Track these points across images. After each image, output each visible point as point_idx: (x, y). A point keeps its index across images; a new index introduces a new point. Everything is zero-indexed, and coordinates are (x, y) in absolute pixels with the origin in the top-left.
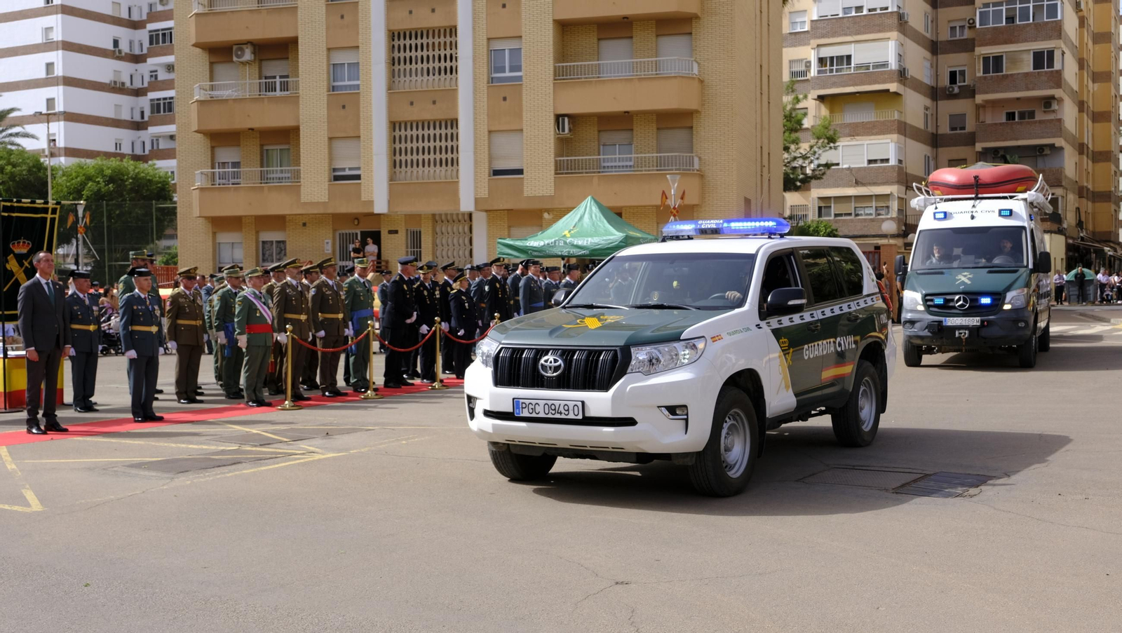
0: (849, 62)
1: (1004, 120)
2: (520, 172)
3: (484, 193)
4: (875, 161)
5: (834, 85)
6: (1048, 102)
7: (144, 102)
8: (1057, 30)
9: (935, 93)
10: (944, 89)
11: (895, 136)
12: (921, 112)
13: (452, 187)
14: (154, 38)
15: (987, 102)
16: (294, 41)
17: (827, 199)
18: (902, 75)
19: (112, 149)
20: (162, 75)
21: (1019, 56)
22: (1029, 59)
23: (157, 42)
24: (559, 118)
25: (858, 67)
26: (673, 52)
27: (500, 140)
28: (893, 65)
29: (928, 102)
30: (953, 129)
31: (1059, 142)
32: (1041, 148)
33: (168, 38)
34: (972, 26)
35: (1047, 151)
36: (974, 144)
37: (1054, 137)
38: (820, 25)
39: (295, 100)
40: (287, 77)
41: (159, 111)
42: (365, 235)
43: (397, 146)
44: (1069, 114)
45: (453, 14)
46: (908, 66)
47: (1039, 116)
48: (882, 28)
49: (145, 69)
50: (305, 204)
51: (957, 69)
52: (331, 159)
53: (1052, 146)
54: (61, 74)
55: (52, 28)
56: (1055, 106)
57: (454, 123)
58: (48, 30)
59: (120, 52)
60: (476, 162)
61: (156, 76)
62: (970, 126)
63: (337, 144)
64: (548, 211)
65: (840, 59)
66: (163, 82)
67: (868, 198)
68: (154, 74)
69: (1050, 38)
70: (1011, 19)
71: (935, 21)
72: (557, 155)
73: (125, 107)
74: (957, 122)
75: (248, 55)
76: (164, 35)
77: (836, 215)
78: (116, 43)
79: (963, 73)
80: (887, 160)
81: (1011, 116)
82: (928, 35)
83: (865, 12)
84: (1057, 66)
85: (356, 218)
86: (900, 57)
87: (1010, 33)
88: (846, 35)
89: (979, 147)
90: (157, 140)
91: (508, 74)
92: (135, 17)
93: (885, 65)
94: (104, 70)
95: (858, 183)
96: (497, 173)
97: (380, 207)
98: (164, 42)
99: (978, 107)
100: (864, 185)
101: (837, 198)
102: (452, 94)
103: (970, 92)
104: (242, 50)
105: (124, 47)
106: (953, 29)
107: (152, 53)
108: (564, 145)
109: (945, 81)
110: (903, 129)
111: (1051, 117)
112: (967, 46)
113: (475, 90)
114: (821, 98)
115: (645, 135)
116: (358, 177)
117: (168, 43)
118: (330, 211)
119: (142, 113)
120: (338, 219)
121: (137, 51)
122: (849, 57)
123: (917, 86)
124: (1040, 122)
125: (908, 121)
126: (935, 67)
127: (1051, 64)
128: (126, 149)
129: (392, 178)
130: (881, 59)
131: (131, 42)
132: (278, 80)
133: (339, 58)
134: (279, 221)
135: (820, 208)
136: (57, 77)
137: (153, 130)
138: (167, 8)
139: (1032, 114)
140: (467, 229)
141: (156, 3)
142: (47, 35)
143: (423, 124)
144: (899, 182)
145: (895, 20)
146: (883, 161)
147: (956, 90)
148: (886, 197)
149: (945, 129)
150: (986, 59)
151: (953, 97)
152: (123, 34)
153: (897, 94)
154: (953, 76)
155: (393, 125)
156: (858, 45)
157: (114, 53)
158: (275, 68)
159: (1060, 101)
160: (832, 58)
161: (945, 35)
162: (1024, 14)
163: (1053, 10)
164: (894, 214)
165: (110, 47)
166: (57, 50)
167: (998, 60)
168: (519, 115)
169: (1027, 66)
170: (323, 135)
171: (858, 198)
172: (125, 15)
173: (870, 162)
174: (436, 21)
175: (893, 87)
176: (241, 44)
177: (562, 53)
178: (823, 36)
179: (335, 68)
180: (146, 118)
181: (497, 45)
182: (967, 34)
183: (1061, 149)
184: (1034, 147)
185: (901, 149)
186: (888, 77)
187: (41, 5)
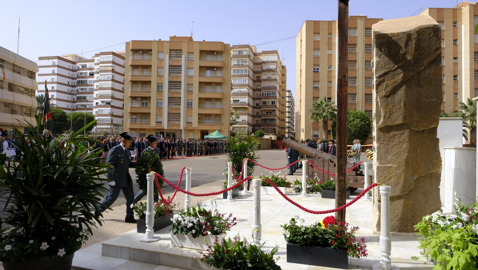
0: (239, 101)
1: (266, 113)
2: (192, 123)
3: (185, 126)
4: (243, 120)
5: (236, 105)
6: (274, 111)
7: (75, 97)
8: (276, 98)
9: (254, 107)
10: (255, 107)
11: (247, 116)
12: (251, 111)
13: (179, 125)
14: (79, 82)
15: (263, 110)
16: (150, 97)
17: (234, 127)
18: (248, 104)
19: (67, 107)
20: (80, 91)
21: (269, 101)
22: (271, 102)
23: (80, 83)
24: (199, 114)
25: (241, 102)
26: (218, 104)
27: (188, 117)
28: (247, 102)
29: (252, 109)
30: (257, 114)
31: (276, 118)
32: (273, 119)
33: (82, 82)
34: (261, 95)
35: (274, 120)
36: (261, 118)
37: (275, 117)
38: (233, 94)
39: (150, 108)
40: (147, 103)
41: (79, 99)
42: (161, 133)
43: (169, 117)
44: (277, 113)
45: (181, 95)
46: (249, 103)
47: (272, 113)
48: (245, 95)
49: (75, 89)
50: (151, 127)
51: (258, 103)
52: (156, 119)
53: (275, 119)
54: (56, 89)
55: (54, 78)
56: (275, 111)
57: (180, 114)
58: (53, 79)
59: (70, 85)
60: (184, 121)
61: (78, 91)
62: (260, 114)
63: (157, 116)
64: (195, 130)
65: (237, 101)
66: (81, 92)
67: (242, 127)
68: (77, 90)
69: (274, 99)
70: (268, 95)
71: (254, 94)
72: (198, 120)
73: (70, 97)
74: (258, 113)
75: (140, 99)
76: (81, 82)
77: (236, 130)
78: (69, 82)
79: (259, 104)
80: (246, 120)
81: (267, 113)
82: (253, 96)
83: (242, 92)
84: (276, 104)
85: (159, 130)
86: (248, 101)
87: (267, 98)
88: (238, 96)
89: (262, 118)
90: (78, 106)
91: (190, 106)
92: (73, 77)
93: (245, 102)
94: (65, 89)
95: (240, 124)
96: (187, 123)
97: (166, 128)
98: (81, 83)
99: (261, 111)
100: (241, 125)
101: (236, 127)
102: (180, 109)
103: (260, 108)
104: (139, 98)
105: (70, 83)
106: (257, 95)
107: (77, 86)
108: (199, 119)
109: (255, 105)
110: (249, 114)
111: (275, 113)
112: (260, 99)
113: (184, 108)
114: (233, 108)
115: (213, 118)
116: (162, 122)
117: (82, 84)
118: (156, 128)
119: (74, 99)
120: (156, 130)
121: (73, 85)
122: (239, 100)
123: (251, 106)
124: (273, 114)
125: (249, 113)
126: (254, 102)
127: (275, 104)
128: (70, 107)
129: (168, 123)
130: (245, 101)
131: (72, 83)
132: (145, 104)
133: (159, 101)
134: (144, 130)
135: (233, 129)
136: (55, 90)
137: (77, 103)
138: (82, 76)
139: (271, 113)
140: (180, 132)
141: (79, 74)
142: (52, 80)
143: (174, 114)
144: (248, 125)
145: (247, 94)
146: (245, 120)
147: (258, 107)
148: (246, 127)
149: (255, 114)
150: (263, 102)
151: (257, 108)
152: (70, 80)
153: (247, 108)
154: (257, 104)
155: (168, 114)
156: (241, 98)
157: (68, 85)
158: (145, 101)
159: (276, 110)
160: (236, 100)
161: (256, 97)
162: (270, 94)
163: (275, 94)
164: (247, 131)
165: (67, 84)
166: (55, 84)
167: (265, 102)
168: (192, 113)
169: (270, 104)
170: (155, 114)
171: (240, 127)
172: (71, 76)
173: (242, 120)
174: (177, 96)
175: (247, 107)
176: (138, 97)
177: (200, 103)
178: (234, 96)
179: (158, 103)
180: (75, 100)
181: (188, 101)
182: (260, 97)
183: (276, 119)
184: (272, 119)
185: (248, 118)
186: (246, 105)
187: (51, 73)
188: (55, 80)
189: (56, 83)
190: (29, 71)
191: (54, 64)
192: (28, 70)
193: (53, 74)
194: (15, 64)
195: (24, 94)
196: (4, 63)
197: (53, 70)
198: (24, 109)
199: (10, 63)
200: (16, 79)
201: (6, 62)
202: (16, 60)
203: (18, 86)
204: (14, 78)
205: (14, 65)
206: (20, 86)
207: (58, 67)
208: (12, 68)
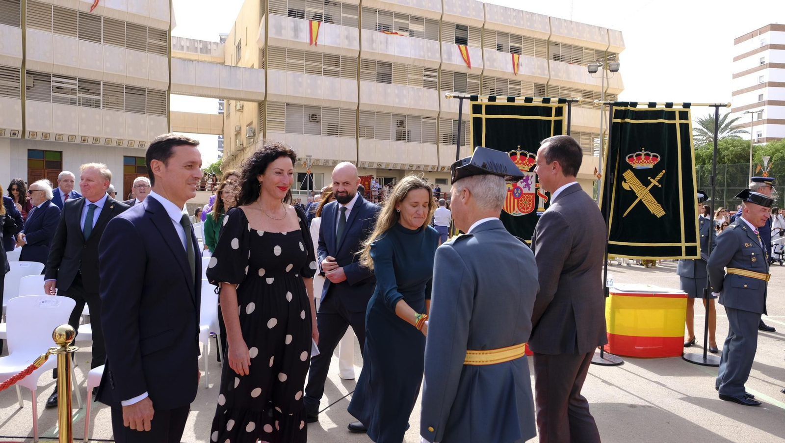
54: (767, 99)
55: (764, 76)
58: (761, 77)
142: (760, 80)
166: (766, 87)
187: (759, 64)
188: (766, 80)
189: (767, 84)
190: (598, 52)
191: (763, 45)
192: (593, 50)
193: (763, 65)
194: (552, 39)
195: (582, 106)
196: (521, 43)
197: (761, 59)
198: (582, 139)
199: (539, 42)
200: (552, 73)
201: (527, 39)
202: (553, 29)
203: (563, 89)
204: (547, 72)
205: (549, 43)
206: (569, 89)
207: (771, 48)
208: (545, 50)
